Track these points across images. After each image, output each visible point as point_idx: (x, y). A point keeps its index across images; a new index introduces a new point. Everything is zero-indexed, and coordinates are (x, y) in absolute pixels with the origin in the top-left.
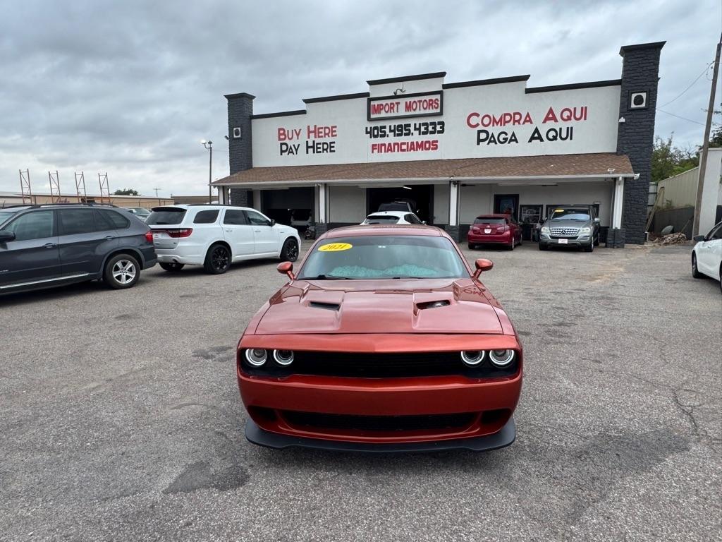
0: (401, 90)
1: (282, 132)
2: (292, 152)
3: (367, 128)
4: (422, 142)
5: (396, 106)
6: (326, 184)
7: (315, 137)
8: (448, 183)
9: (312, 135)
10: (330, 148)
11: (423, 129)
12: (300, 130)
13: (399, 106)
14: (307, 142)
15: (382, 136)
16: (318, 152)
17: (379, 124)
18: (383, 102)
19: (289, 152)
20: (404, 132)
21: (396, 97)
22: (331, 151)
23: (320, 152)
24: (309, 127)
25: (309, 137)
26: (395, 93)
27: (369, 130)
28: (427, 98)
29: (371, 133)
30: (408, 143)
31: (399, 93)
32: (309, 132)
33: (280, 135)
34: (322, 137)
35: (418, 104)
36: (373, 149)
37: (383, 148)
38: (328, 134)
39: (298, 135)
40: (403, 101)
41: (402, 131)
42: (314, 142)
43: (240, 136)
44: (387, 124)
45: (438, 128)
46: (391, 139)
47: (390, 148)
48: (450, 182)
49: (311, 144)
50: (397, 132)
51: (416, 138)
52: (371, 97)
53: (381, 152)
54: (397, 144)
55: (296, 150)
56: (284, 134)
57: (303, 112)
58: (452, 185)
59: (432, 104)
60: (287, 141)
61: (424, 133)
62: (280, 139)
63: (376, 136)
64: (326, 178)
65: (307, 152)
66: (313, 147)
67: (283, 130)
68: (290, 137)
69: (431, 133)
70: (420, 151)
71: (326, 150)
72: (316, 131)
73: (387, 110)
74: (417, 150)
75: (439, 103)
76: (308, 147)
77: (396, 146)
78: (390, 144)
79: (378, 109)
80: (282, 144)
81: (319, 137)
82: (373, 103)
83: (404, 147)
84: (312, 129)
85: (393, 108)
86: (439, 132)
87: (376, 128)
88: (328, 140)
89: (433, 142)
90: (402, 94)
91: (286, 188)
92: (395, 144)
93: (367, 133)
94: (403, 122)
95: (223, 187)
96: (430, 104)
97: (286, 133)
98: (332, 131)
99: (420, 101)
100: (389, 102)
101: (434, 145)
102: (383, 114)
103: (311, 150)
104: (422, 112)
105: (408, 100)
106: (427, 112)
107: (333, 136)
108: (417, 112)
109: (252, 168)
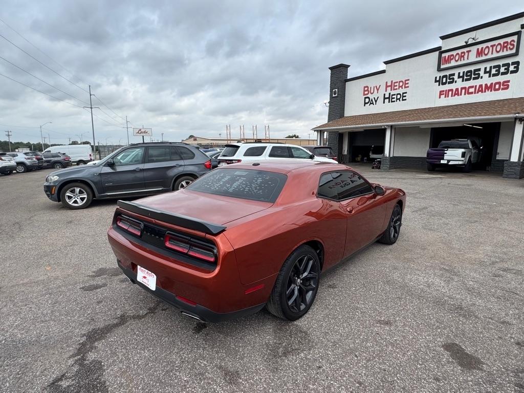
0: (473, 39)
1: (366, 89)
2: (373, 103)
3: (436, 78)
4: (492, 84)
5: (466, 54)
6: (392, 126)
7: (391, 90)
8: (513, 120)
9: (389, 89)
10: (403, 97)
11: (494, 71)
12: (380, 86)
13: (470, 53)
14: (385, 95)
15: (450, 83)
16: (392, 102)
17: (448, 73)
18: (454, 53)
19: (371, 104)
20: (473, 76)
21: (467, 45)
22: (403, 100)
23: (394, 101)
24: (387, 83)
25: (386, 91)
26: (466, 42)
27: (438, 79)
28: (502, 41)
29: (439, 81)
30: (476, 86)
31: (470, 42)
32: (387, 86)
33: (365, 91)
34: (397, 89)
35: (491, 49)
36: (440, 94)
37: (450, 93)
38: (402, 87)
39: (378, 90)
40: (474, 49)
41: (471, 75)
42: (390, 94)
43: (336, 95)
44: (456, 72)
45: (512, 68)
46: (459, 84)
47: (457, 93)
48: (516, 119)
49: (387, 96)
50: (465, 78)
51: (486, 80)
52: (443, 49)
53: (448, 97)
54: (465, 88)
55: (376, 101)
56: (368, 90)
57: (384, 72)
58: (517, 122)
59: (506, 47)
60: (369, 95)
61: (494, 75)
62: (364, 94)
63: (444, 84)
64: (393, 121)
65: (384, 103)
66: (389, 98)
67: (367, 87)
68: (372, 92)
69: (503, 74)
70: (488, 93)
71: (399, 99)
72: (392, 86)
73: (457, 59)
74: (485, 92)
75: (515, 44)
76: (385, 98)
77: (463, 91)
78: (457, 89)
79: (448, 60)
80: (365, 98)
81: (394, 89)
82: (443, 55)
83: (472, 90)
84: (389, 84)
85: (463, 56)
86: (512, 72)
87: (445, 76)
88: (401, 91)
89: (504, 82)
90: (474, 42)
91: (362, 130)
92: (462, 89)
93: (436, 81)
94: (472, 68)
95: (321, 131)
96: (504, 47)
97: (369, 90)
98: (405, 84)
99: (492, 46)
100: (459, 51)
101: (505, 85)
102: (453, 63)
103: (387, 101)
104: (495, 55)
105: (480, 47)
106: (501, 54)
107: (405, 87)
108: (489, 56)
109: (344, 117)
